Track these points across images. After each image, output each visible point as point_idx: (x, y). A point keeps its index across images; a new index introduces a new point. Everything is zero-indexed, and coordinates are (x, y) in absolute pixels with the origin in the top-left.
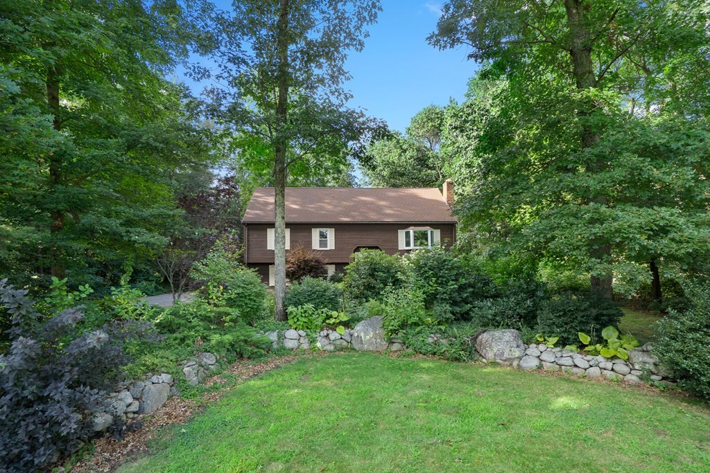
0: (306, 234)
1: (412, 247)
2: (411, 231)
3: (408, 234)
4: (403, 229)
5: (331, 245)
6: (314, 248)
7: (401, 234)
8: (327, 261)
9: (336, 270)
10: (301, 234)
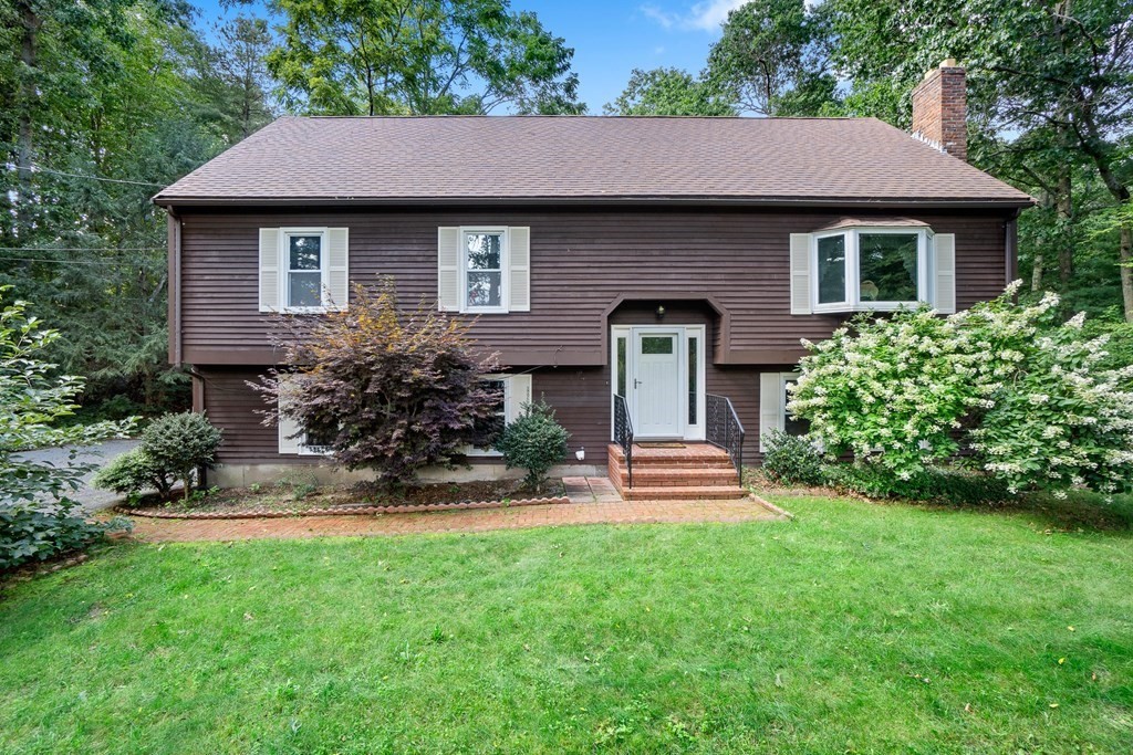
0: (413, 249)
1: (852, 300)
2: (850, 235)
3: (832, 248)
4: (809, 230)
5: (514, 295)
6: (443, 305)
7: (804, 249)
8: (495, 358)
9: (536, 393)
10: (394, 250)
